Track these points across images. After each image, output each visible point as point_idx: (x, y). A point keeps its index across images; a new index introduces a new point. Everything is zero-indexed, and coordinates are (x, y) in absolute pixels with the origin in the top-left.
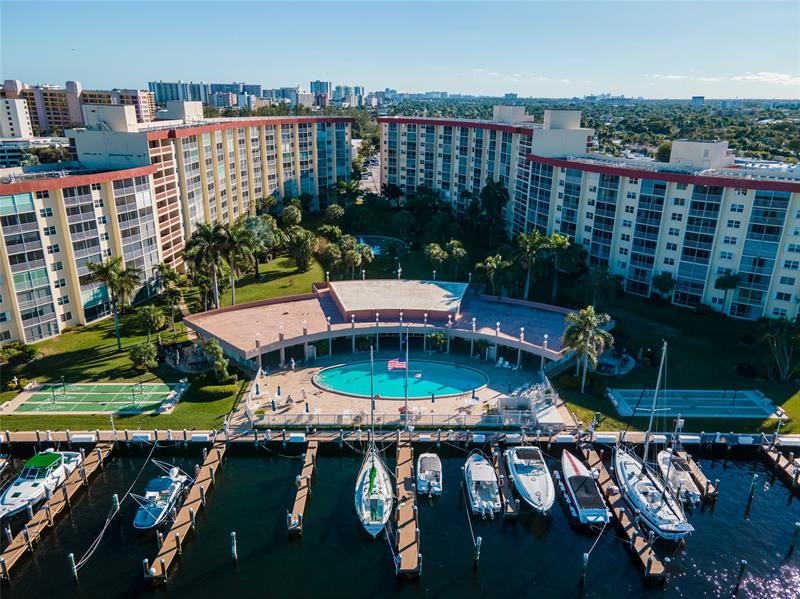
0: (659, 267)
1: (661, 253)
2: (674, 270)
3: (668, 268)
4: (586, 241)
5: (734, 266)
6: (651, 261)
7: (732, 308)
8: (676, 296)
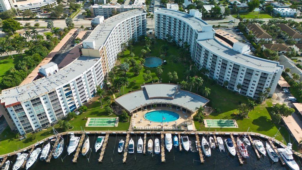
0: (225, 79)
1: (226, 76)
2: (229, 80)
3: (227, 80)
4: (209, 68)
5: (241, 83)
6: (223, 78)
7: (240, 92)
8: (228, 87)
